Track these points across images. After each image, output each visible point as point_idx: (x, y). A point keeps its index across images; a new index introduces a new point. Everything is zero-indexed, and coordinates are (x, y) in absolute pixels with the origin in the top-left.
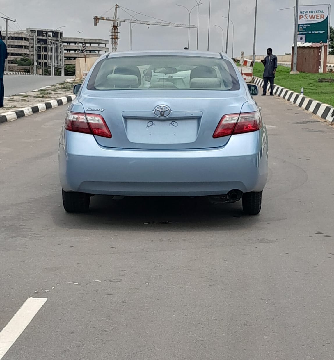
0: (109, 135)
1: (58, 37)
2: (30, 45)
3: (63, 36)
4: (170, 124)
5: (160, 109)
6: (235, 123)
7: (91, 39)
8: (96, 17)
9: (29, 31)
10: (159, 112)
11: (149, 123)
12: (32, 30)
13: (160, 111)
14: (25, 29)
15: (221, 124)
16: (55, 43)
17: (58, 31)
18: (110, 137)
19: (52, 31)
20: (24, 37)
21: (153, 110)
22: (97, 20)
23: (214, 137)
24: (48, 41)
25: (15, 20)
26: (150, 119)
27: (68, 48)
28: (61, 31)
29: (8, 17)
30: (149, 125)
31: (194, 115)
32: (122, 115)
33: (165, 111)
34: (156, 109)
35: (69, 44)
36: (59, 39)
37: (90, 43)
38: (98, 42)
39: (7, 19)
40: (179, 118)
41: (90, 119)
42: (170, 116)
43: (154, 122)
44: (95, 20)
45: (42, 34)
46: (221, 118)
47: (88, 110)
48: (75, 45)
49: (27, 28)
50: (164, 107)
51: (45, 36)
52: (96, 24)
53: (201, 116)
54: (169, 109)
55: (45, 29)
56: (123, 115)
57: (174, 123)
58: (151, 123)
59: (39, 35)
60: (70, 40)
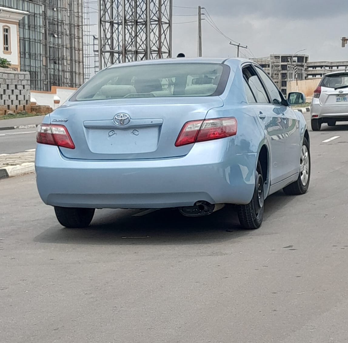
0: (73, 146)
1: (303, 62)
2: (274, 72)
3: (308, 61)
4: (132, 133)
5: (119, 117)
6: (198, 130)
7: (338, 62)
8: (344, 38)
9: (273, 58)
10: (119, 121)
11: (110, 133)
12: (277, 56)
13: (119, 119)
14: (269, 56)
15: (183, 132)
16: (300, 69)
17: (303, 56)
18: (73, 148)
19: (297, 56)
20: (267, 64)
21: (112, 119)
22: (345, 41)
23: (177, 145)
24: (288, 67)
25: (247, 46)
26: (111, 129)
27: (313, 73)
28: (306, 55)
29: (240, 44)
30: (110, 135)
31: (154, 123)
32: (83, 125)
33: (124, 120)
34: (115, 118)
35: (314, 68)
36: (304, 64)
37: (338, 66)
38: (345, 64)
39: (238, 46)
40: (140, 126)
41: (55, 130)
42: (130, 124)
43: (116, 131)
44: (342, 42)
45: (287, 59)
46: (183, 124)
47: (54, 121)
48: (321, 69)
49: (271, 55)
50: (123, 115)
51: (290, 61)
52: (343, 46)
53: (162, 124)
54: (128, 118)
55: (290, 55)
56: (85, 125)
57: (135, 132)
58: (112, 133)
59: (283, 61)
60: (316, 65)
